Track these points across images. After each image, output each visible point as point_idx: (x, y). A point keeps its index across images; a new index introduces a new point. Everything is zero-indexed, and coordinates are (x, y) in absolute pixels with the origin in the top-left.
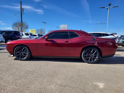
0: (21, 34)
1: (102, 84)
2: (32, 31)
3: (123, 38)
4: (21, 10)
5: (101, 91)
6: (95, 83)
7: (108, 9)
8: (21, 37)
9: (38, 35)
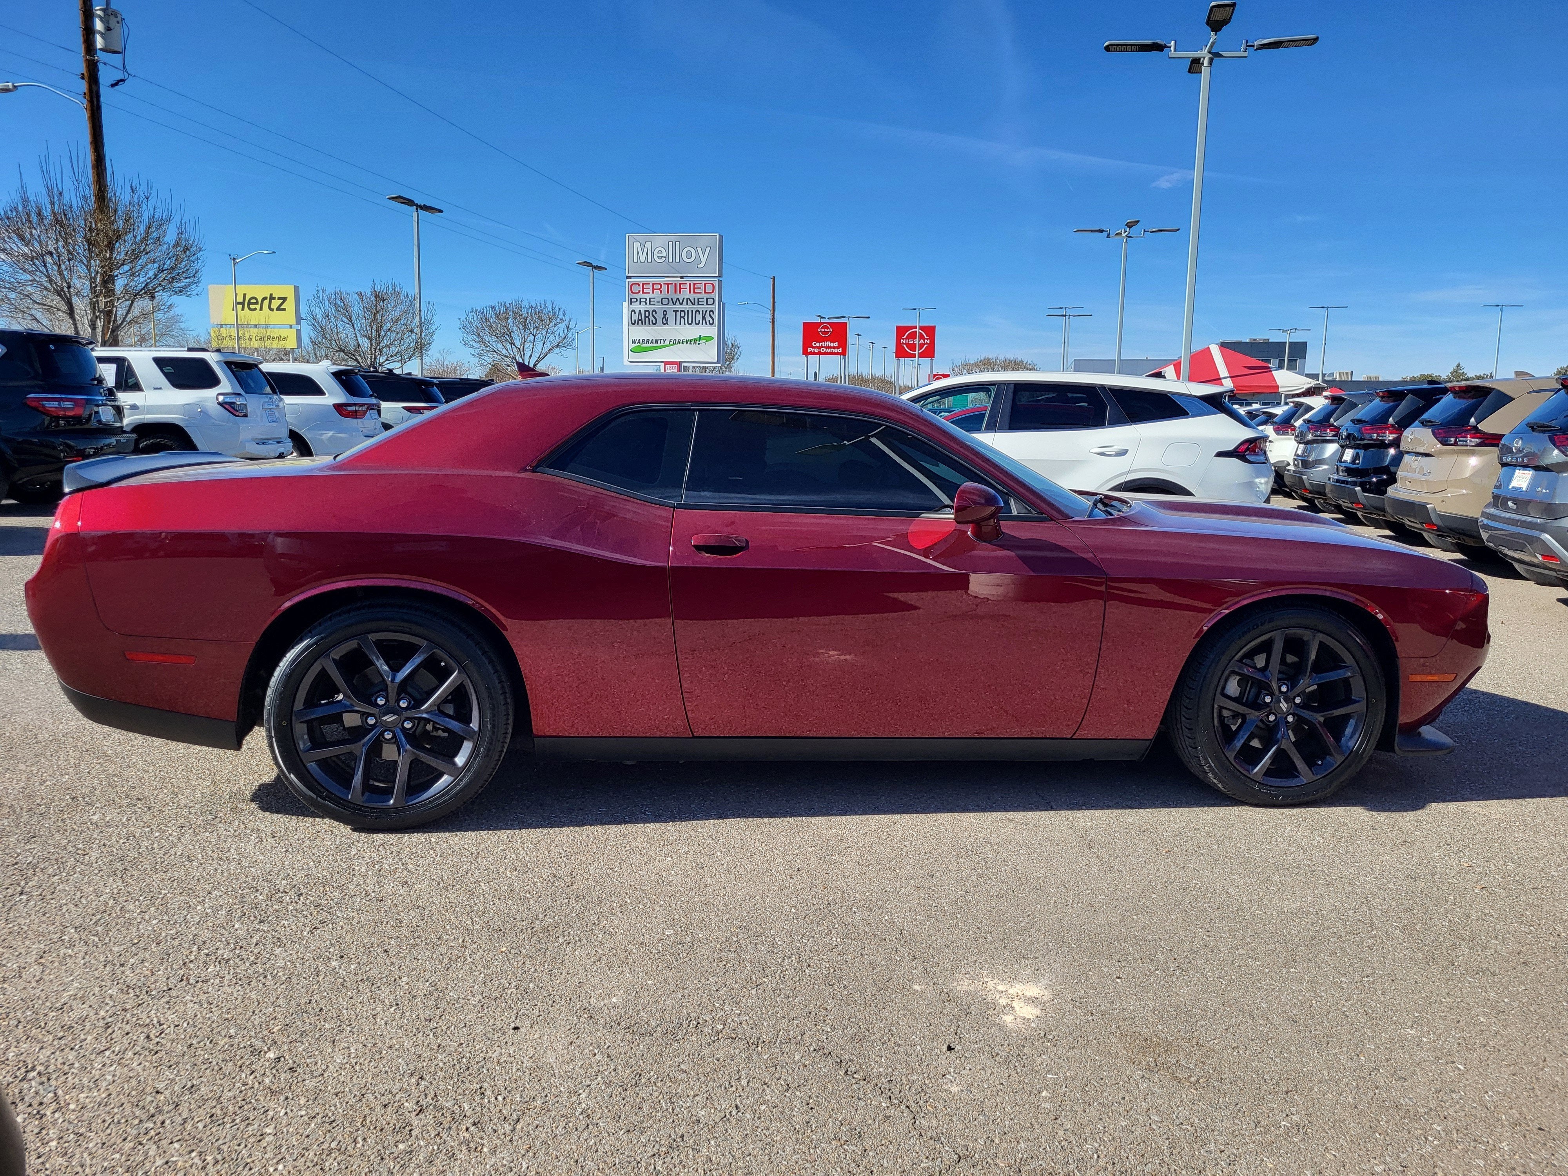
0: (108, 373)
1: (1032, 990)
2: (248, 303)
3: (1344, 422)
4: (89, 32)
5: (1007, 1061)
6: (963, 986)
7: (1195, 64)
8: (106, 415)
9: (337, 375)
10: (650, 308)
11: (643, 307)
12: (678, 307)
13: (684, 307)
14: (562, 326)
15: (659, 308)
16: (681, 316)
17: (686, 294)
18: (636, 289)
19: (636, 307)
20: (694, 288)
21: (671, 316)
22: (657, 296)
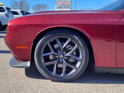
9: (21, 12)
10: (60, 6)
11: (59, 6)
12: (64, 6)
13: (65, 6)
14: (48, 8)
15: (61, 6)
16: (65, 7)
17: (66, 4)
18: (58, 3)
19: (58, 6)
20: (67, 3)
21: (63, 7)
22: (61, 4)
